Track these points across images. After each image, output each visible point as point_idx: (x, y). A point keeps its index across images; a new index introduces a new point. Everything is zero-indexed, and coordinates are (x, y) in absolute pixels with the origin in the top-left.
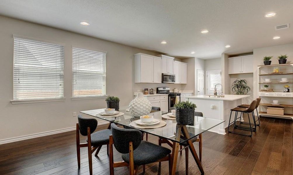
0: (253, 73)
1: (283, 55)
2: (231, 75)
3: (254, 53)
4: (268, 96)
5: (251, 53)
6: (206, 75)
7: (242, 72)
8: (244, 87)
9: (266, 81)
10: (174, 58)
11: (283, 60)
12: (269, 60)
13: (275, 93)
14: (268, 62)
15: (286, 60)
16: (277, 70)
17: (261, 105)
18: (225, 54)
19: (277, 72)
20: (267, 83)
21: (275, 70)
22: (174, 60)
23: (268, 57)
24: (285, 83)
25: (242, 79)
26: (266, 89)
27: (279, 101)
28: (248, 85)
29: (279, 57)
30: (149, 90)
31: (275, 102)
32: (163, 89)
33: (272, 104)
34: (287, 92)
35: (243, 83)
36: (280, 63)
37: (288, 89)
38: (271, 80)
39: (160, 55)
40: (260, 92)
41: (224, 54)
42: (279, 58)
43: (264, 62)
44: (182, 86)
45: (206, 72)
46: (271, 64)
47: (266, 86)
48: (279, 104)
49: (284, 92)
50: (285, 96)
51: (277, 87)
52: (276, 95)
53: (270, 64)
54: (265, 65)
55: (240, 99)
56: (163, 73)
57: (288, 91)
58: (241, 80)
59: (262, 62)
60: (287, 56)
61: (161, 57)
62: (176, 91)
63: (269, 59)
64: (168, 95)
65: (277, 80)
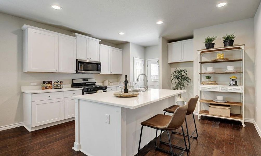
0: (193, 61)
1: (230, 34)
2: (171, 64)
4: (210, 90)
5: (192, 37)
7: (182, 60)
8: (184, 79)
9: (208, 70)
11: (229, 41)
12: (212, 42)
13: (219, 87)
14: (211, 45)
15: (233, 41)
16: (221, 56)
17: (202, 102)
19: (222, 58)
20: (209, 73)
21: (220, 56)
22: (100, 43)
23: (210, 38)
24: (231, 73)
25: (182, 68)
26: (208, 80)
27: (223, 97)
28: (188, 76)
29: (224, 38)
30: (53, 82)
31: (220, 99)
32: (83, 81)
33: (216, 101)
34: (234, 85)
35: (183, 74)
36: (225, 46)
37: (235, 81)
38: (214, 69)
39: (73, 34)
40: (201, 85)
41: (161, 38)
42: (224, 40)
43: (205, 45)
45: (147, 60)
46: (214, 47)
47: (208, 77)
48: (224, 102)
49: (231, 85)
50: (232, 91)
51: (221, 78)
52: (220, 89)
54: (207, 48)
55: (173, 98)
56: (77, 59)
57: (236, 84)
58: (181, 70)
59: (203, 46)
60: (234, 35)
61: (75, 36)
63: (212, 40)
64: (83, 90)
65: (221, 69)
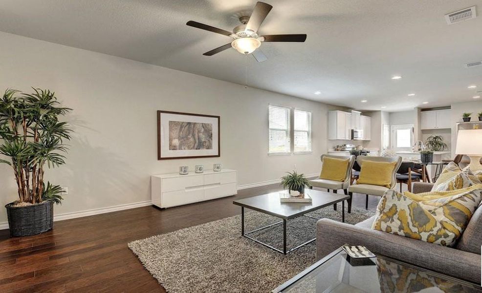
0: (450, 129)
2: (424, 132)
3: (451, 107)
5: (449, 107)
6: (392, 130)
7: (438, 127)
8: (440, 144)
10: (360, 112)
12: (469, 117)
14: (468, 119)
16: (477, 127)
18: (418, 108)
21: (475, 127)
22: (361, 114)
23: (467, 113)
25: (437, 135)
28: (444, 141)
29: (479, 114)
35: (439, 140)
36: (480, 121)
43: (463, 118)
44: (365, 142)
53: (469, 121)
54: (464, 121)
56: (352, 129)
58: (437, 137)
59: (460, 118)
61: (351, 112)
62: (361, 148)
63: (468, 115)
